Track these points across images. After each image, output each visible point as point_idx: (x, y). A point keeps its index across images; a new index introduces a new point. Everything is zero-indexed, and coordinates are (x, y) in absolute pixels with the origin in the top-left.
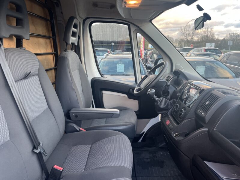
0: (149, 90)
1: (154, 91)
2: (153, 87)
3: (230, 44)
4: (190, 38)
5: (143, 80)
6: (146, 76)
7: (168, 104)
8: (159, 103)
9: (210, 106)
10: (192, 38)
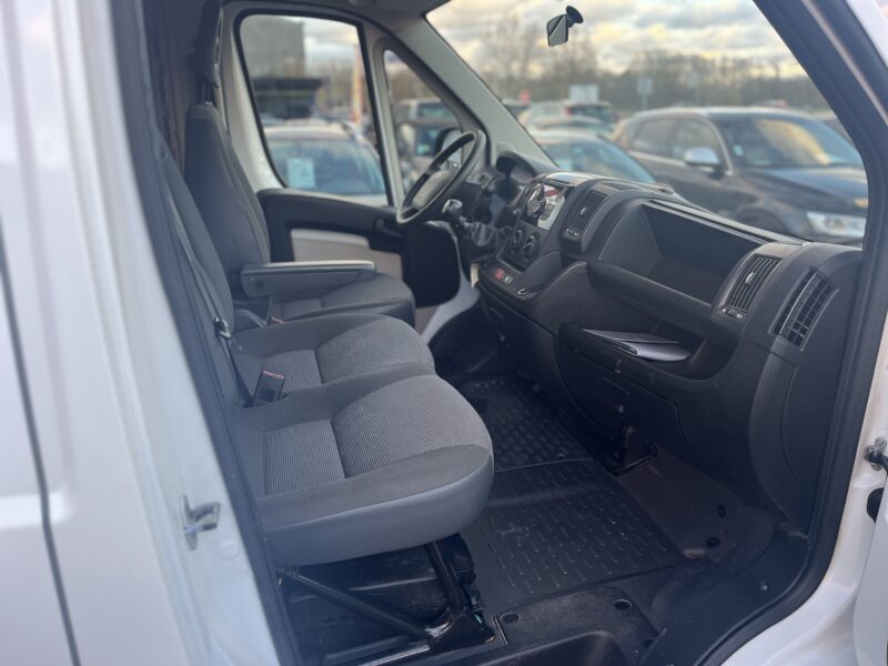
0: (448, 202)
1: (459, 204)
2: (455, 196)
3: (646, 88)
4: (515, 67)
5: (417, 186)
6: (425, 177)
7: (494, 236)
8: (473, 234)
9: (589, 215)
10: (524, 69)
